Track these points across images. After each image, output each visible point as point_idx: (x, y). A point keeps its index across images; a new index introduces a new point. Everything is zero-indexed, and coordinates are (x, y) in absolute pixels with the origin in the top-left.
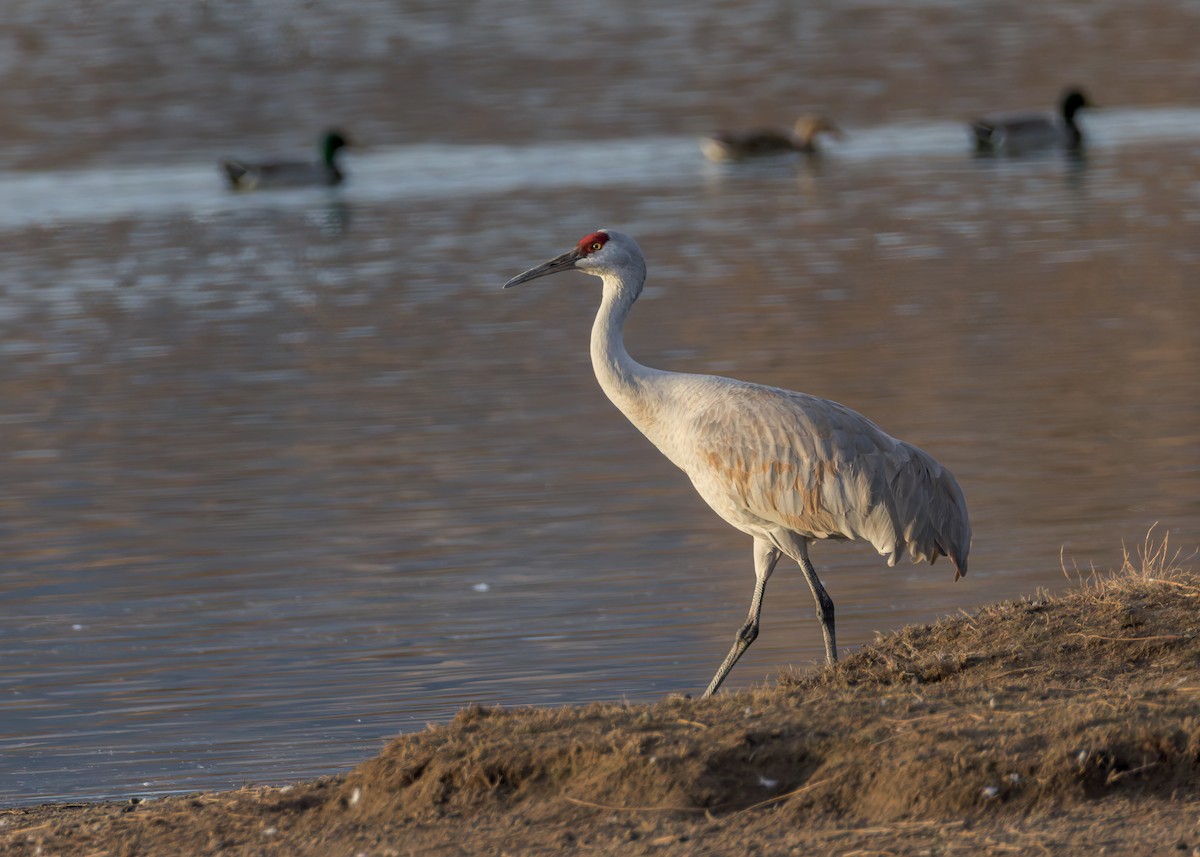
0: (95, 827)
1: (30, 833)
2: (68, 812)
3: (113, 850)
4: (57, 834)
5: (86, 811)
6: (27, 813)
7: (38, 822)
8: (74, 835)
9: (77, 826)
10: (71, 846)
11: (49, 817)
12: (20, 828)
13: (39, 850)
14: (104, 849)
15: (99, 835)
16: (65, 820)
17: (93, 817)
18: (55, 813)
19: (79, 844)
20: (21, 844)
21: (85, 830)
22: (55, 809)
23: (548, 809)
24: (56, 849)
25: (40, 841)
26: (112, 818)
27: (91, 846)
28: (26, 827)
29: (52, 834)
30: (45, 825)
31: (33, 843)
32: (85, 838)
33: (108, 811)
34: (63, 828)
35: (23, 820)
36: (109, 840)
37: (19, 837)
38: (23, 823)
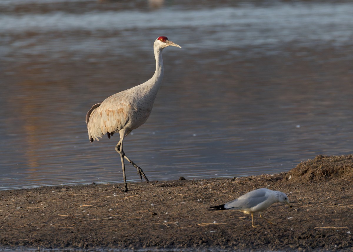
0: (225, 184)
1: (208, 186)
2: (218, 181)
3: (229, 190)
4: (215, 186)
5: (222, 180)
6: (208, 180)
7: (210, 183)
8: (219, 186)
9: (220, 184)
10: (219, 189)
11: (213, 182)
12: (206, 184)
13: (210, 190)
14: (227, 190)
15: (226, 186)
16: (217, 182)
17: (224, 182)
18: (215, 181)
19: (221, 188)
20: (206, 188)
21: (222, 185)
22: (215, 180)
23: (338, 181)
24: (215, 190)
25: (211, 188)
26: (229, 182)
27: (223, 189)
28: (207, 184)
29: (214, 186)
30: (212, 184)
31: (209, 188)
32: (222, 187)
33: (228, 180)
34: (217, 184)
35: (207, 182)
36: (228, 188)
37: (206, 186)
38: (207, 183)
